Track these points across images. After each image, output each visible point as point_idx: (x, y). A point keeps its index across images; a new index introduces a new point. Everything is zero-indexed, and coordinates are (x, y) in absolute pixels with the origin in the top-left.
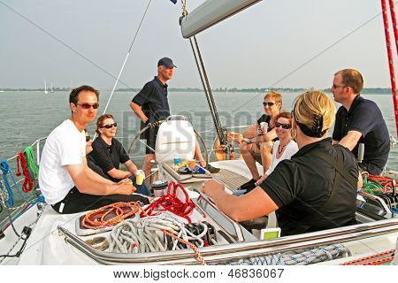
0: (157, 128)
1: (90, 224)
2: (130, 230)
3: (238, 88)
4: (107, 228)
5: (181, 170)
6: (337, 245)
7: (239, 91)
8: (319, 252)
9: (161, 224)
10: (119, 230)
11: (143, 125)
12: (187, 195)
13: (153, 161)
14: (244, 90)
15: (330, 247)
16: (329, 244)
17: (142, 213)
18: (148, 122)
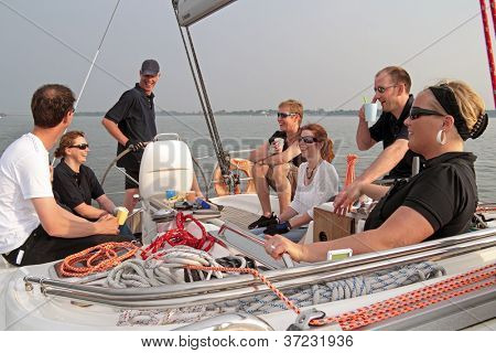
0: (141, 151)
1: (73, 271)
2: (135, 272)
3: (227, 111)
4: (99, 275)
5: (178, 205)
6: (430, 262)
7: (228, 114)
8: (411, 272)
9: (184, 257)
10: (118, 275)
11: (121, 148)
12: (202, 228)
13: (136, 196)
14: (235, 113)
15: (422, 265)
16: (419, 261)
17: (144, 253)
18: (128, 144)
